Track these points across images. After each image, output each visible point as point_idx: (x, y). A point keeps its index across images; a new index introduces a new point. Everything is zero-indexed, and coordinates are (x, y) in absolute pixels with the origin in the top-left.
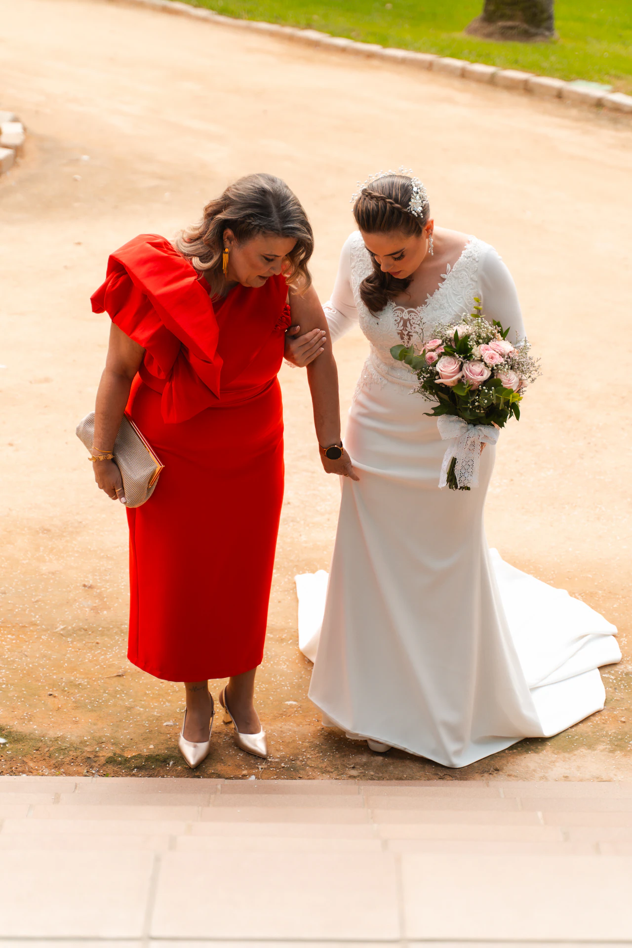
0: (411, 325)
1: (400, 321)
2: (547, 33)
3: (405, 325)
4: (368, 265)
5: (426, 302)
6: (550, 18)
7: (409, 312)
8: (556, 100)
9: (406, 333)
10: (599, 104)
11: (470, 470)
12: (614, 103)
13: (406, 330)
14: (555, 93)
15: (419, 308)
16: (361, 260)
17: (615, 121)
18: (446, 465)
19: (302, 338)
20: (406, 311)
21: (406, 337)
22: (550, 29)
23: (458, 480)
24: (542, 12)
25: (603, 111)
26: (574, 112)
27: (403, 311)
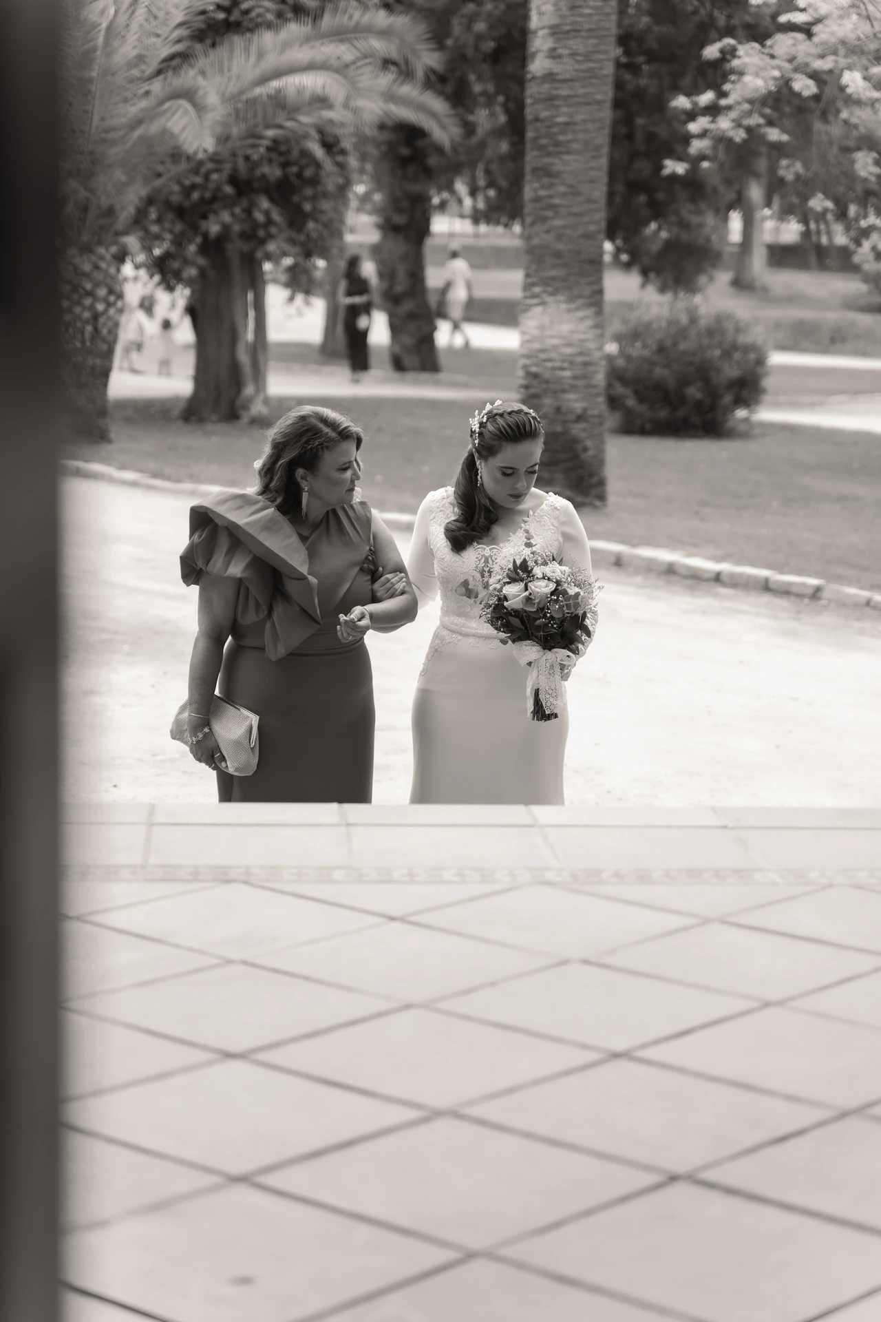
0: (493, 561)
1: (482, 558)
2: (598, 503)
3: (486, 561)
4: (448, 515)
5: (509, 540)
6: (602, 483)
7: (491, 549)
8: (614, 568)
9: (487, 569)
10: (670, 570)
11: (554, 695)
12: (690, 568)
13: (488, 567)
14: (612, 559)
15: (501, 545)
16: (441, 511)
17: (692, 589)
18: (529, 692)
19: (383, 578)
20: (488, 548)
21: (487, 574)
22: (602, 497)
23: (544, 706)
24: (591, 475)
25: (674, 578)
26: (638, 580)
27: (484, 549)
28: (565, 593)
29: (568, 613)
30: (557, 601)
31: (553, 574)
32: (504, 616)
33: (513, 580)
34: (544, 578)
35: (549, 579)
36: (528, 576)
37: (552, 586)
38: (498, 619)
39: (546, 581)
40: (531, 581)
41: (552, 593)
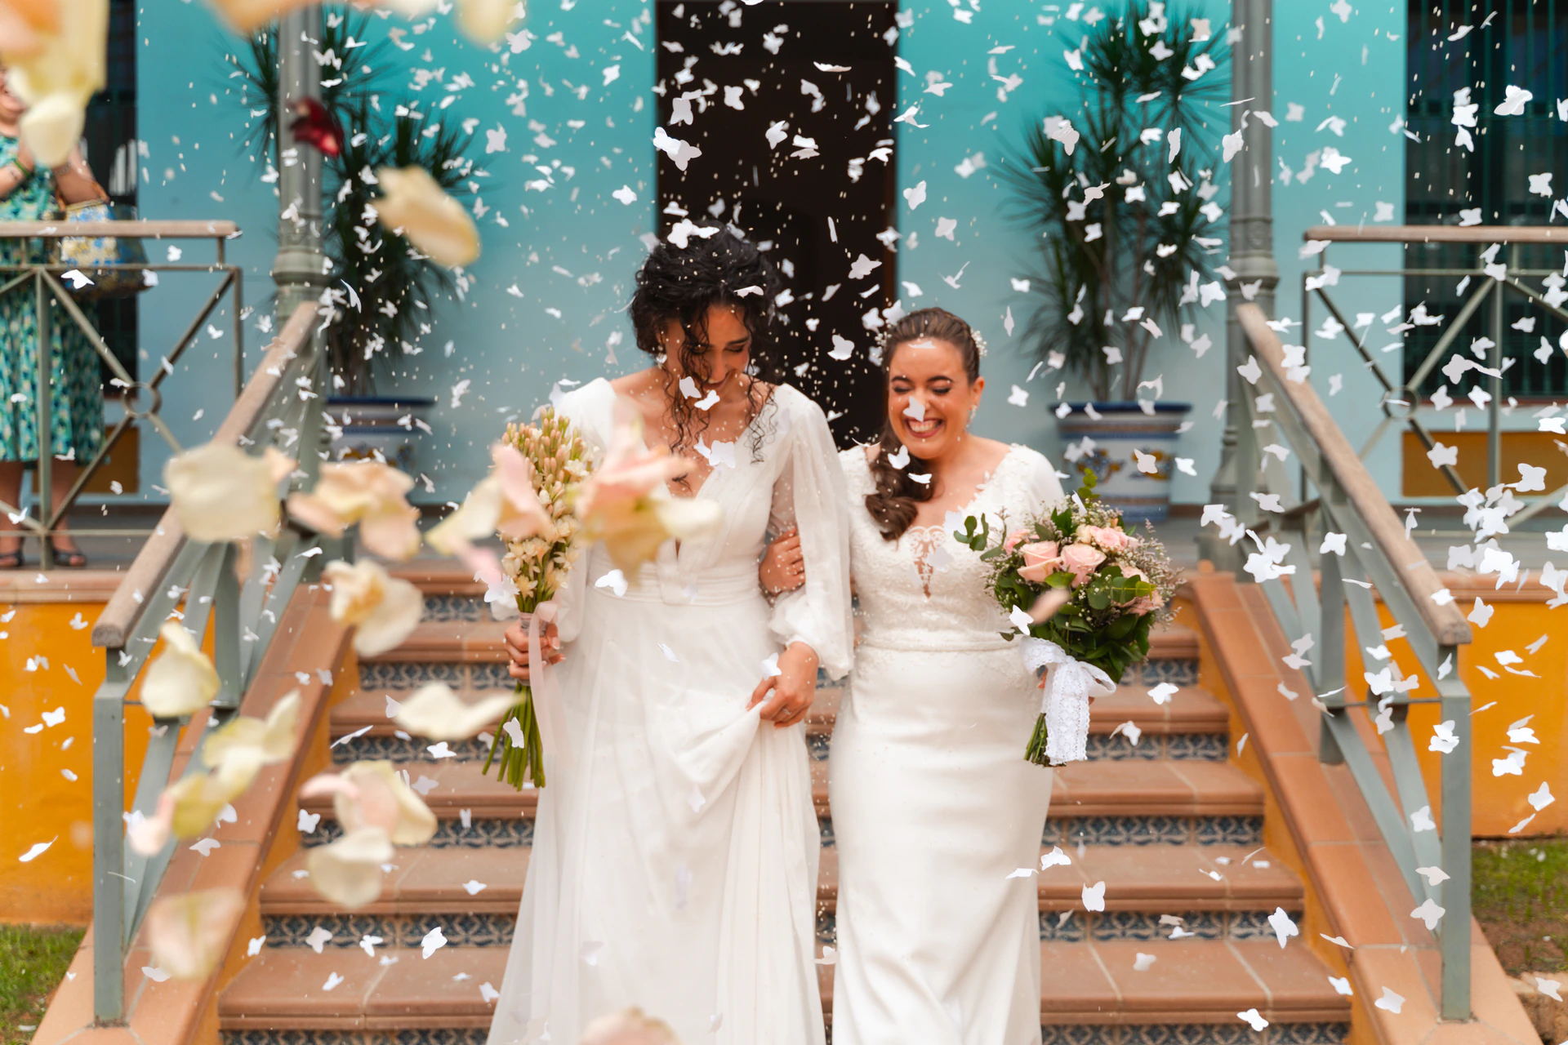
1: (919, 546)
3: (925, 550)
9: (927, 562)
13: (927, 557)
20: (927, 531)
21: (926, 569)
28: (1117, 572)
29: (1117, 608)
30: (1101, 582)
31: (1105, 541)
32: (1017, 588)
33: (1043, 534)
34: (1090, 544)
35: (1098, 547)
36: (1066, 535)
37: (1100, 558)
38: (1006, 590)
39: (1093, 549)
40: (1068, 544)
41: (1098, 568)
